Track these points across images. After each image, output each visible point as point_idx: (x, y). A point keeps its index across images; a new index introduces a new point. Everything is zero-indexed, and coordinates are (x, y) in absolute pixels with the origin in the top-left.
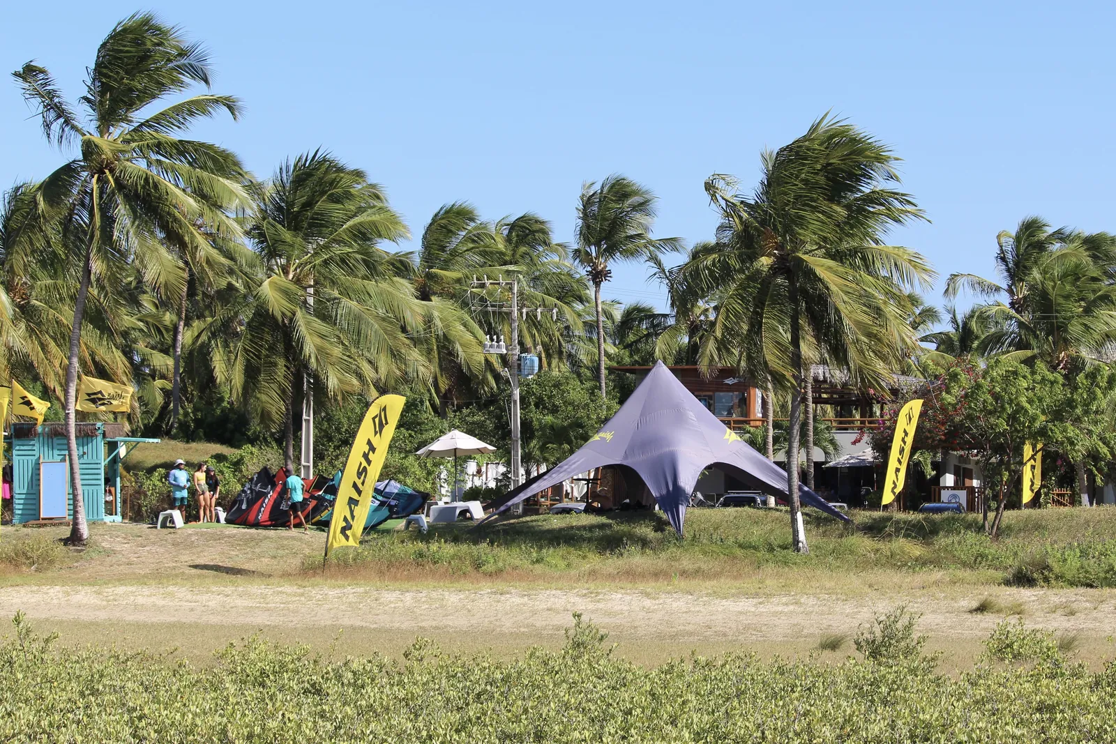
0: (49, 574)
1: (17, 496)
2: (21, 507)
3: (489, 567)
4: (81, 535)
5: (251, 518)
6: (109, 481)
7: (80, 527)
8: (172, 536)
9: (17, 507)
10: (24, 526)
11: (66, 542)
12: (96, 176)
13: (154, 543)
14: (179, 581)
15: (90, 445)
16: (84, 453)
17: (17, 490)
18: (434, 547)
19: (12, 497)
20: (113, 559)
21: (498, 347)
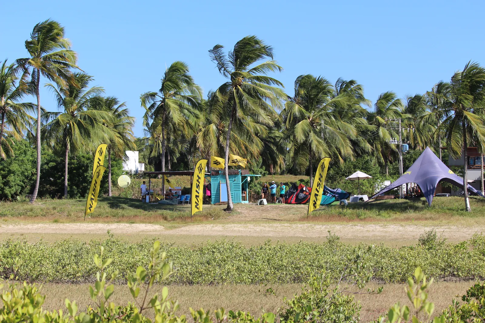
0: (218, 220)
1: (212, 195)
2: (214, 198)
3: (362, 217)
4: (230, 208)
5: (289, 201)
6: (243, 189)
7: (230, 205)
8: (262, 207)
9: (213, 198)
10: (214, 205)
11: (225, 210)
12: (234, 87)
13: (255, 210)
14: (252, 222)
15: (237, 177)
16: (235, 180)
17: (212, 192)
18: (345, 210)
19: (211, 195)
20: (241, 215)
21: (395, 141)
